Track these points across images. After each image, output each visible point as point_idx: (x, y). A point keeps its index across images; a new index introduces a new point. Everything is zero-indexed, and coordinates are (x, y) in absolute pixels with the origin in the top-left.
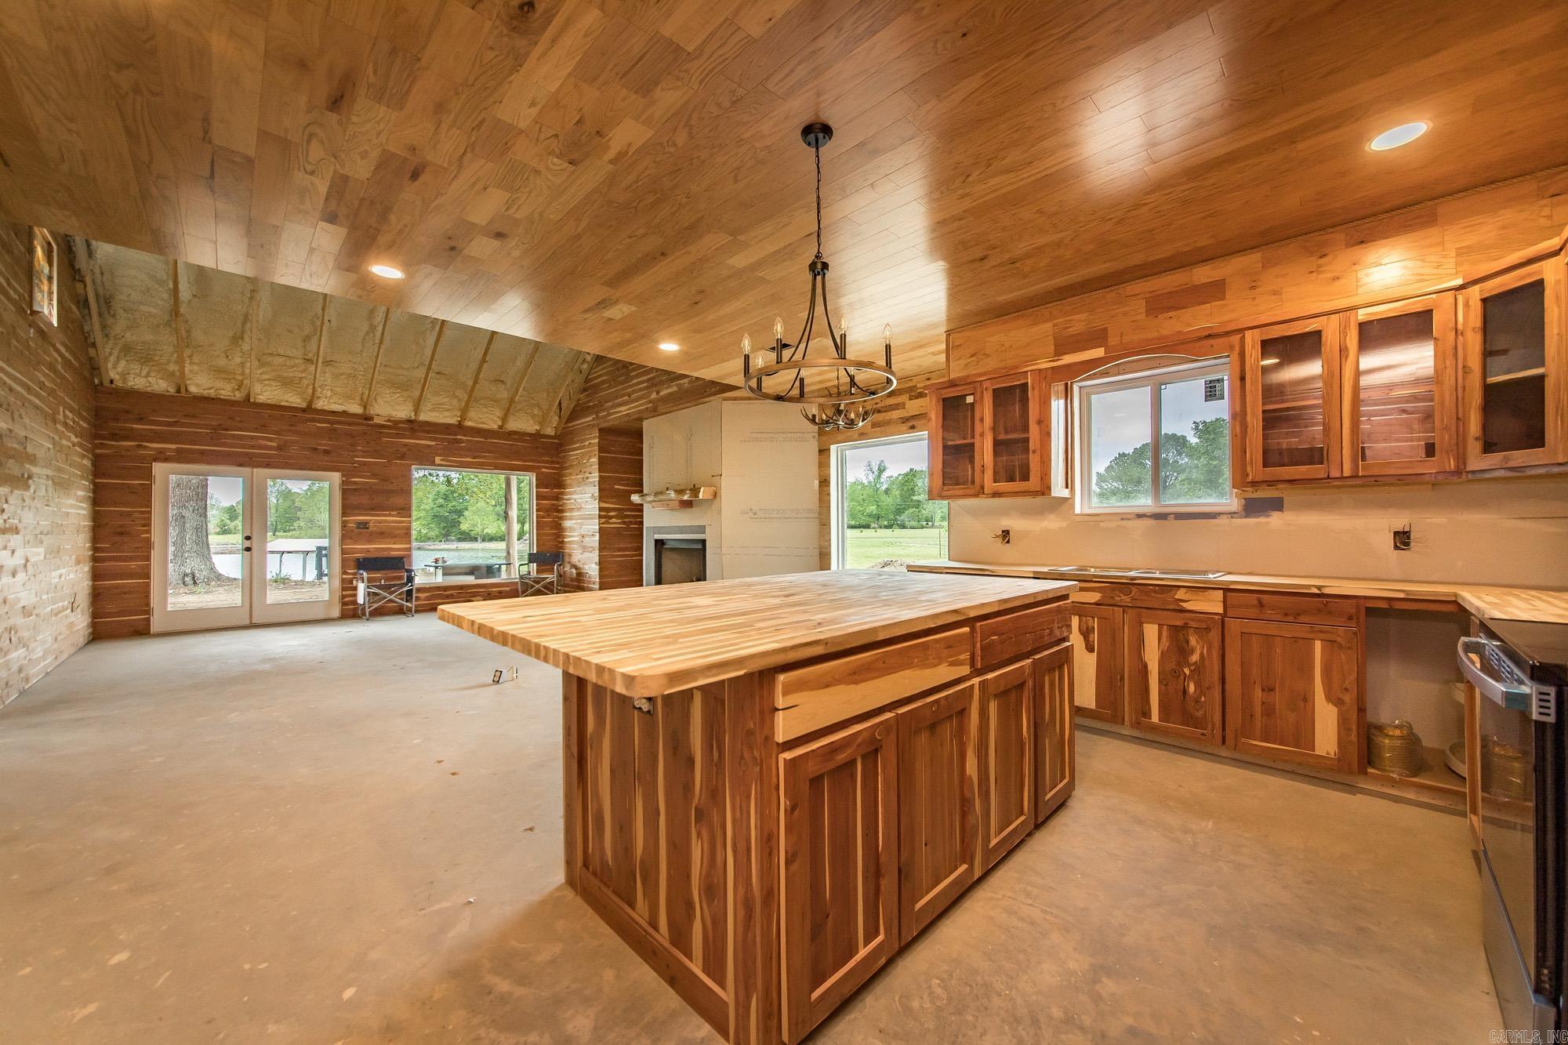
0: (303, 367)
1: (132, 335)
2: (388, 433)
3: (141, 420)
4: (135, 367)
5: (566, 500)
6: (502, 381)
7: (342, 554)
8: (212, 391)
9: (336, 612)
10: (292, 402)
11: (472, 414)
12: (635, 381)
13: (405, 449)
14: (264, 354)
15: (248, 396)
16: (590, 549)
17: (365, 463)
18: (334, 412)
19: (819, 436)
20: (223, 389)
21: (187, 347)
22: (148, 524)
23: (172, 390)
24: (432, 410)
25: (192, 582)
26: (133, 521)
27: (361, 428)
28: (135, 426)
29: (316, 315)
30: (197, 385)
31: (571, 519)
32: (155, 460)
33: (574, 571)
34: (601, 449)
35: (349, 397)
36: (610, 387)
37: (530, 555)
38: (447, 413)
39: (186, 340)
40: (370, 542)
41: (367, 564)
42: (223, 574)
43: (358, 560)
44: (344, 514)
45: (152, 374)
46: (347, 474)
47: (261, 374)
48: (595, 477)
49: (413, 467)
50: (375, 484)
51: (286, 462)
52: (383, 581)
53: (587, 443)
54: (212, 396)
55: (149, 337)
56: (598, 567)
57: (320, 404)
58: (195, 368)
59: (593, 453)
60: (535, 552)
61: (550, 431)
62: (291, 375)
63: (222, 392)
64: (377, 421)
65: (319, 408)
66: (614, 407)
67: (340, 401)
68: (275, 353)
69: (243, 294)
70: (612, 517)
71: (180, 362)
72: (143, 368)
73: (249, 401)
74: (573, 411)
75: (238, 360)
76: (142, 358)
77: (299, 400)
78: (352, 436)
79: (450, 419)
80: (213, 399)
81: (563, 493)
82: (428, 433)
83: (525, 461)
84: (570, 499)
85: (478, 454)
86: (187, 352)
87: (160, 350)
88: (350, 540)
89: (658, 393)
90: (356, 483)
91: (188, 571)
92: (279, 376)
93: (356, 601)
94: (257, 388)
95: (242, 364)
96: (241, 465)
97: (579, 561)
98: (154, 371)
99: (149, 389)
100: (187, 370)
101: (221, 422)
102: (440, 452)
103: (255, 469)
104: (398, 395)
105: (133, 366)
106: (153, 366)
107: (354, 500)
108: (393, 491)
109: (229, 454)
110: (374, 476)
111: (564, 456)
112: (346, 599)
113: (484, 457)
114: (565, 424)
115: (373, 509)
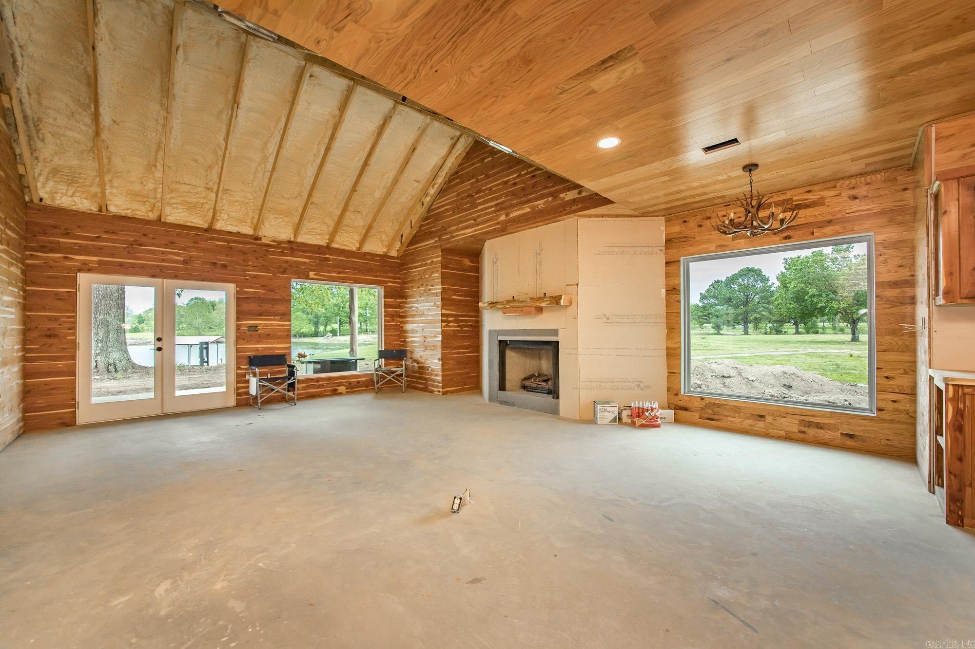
0: (204, 195)
1: (60, 159)
2: (274, 252)
3: (67, 234)
4: (63, 187)
5: (408, 307)
6: (360, 212)
7: (237, 352)
8: (129, 211)
9: (232, 402)
10: (195, 223)
11: (337, 238)
12: (480, 208)
13: (286, 265)
14: (173, 182)
15: (160, 217)
16: (433, 348)
17: (255, 277)
18: (230, 232)
19: (666, 249)
20: (139, 210)
21: (108, 172)
22: (73, 327)
23: (95, 209)
24: (307, 234)
25: (114, 370)
26: (60, 325)
27: (253, 246)
28: (61, 240)
29: (219, 145)
30: (116, 206)
31: (412, 323)
32: (80, 270)
33: (415, 364)
34: (444, 266)
35: (241, 221)
36: (454, 214)
37: (380, 352)
38: (318, 237)
39: (107, 167)
40: (259, 342)
41: (257, 361)
42: (136, 363)
43: (250, 357)
44: (238, 319)
45: (77, 194)
46: (240, 285)
47: (170, 199)
48: (438, 288)
49: (292, 280)
50: (263, 294)
51: (191, 274)
52: (269, 375)
53: (429, 262)
54: (129, 216)
55: (75, 162)
56: (441, 362)
57: (219, 226)
58: (114, 190)
59: (437, 269)
60: (383, 349)
61: (394, 253)
62: (194, 200)
63: (138, 212)
64: (264, 241)
65: (218, 229)
66: (457, 230)
67: (235, 224)
68: (181, 182)
69: (157, 121)
70: (451, 322)
71: (102, 185)
72: (69, 188)
73: (160, 220)
74: (415, 236)
75: (151, 186)
76: (68, 180)
77: (201, 222)
78: (245, 253)
79: (322, 241)
80: (130, 218)
81: (405, 303)
82: (304, 252)
83: (376, 276)
84: (411, 307)
85: (342, 270)
86: (107, 178)
87: (84, 174)
88: (242, 341)
89: (507, 215)
90: (247, 292)
91: (111, 361)
92: (186, 202)
93: (249, 391)
94: (168, 210)
95: (155, 190)
96: (153, 276)
97: (421, 357)
98: (79, 191)
99: (74, 208)
100: (107, 192)
101: (137, 239)
102: (314, 268)
103: (165, 280)
104: (281, 220)
105: (60, 187)
106: (78, 187)
107: (246, 307)
108: (277, 300)
109: (143, 267)
110: (263, 286)
111: (406, 273)
112: (240, 391)
113: (346, 273)
114: (407, 247)
115: (260, 315)
